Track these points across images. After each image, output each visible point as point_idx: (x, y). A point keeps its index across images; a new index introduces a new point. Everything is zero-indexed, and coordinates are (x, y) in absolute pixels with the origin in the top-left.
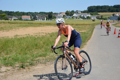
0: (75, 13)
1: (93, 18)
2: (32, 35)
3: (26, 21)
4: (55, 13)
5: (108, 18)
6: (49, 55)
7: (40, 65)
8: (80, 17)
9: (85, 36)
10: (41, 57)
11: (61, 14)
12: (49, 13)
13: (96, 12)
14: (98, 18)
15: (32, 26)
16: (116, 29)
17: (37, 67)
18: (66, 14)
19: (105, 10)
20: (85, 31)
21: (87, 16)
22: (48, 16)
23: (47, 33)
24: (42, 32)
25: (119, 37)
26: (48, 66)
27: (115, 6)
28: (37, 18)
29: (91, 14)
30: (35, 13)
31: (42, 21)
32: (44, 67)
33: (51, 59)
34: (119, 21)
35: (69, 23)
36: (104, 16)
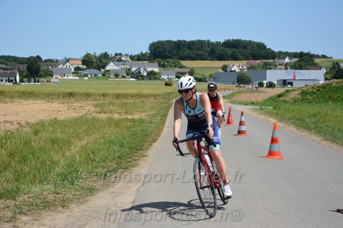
0: (113, 59)
1: (166, 77)
4: (51, 61)
5: (211, 76)
6: (28, 192)
8: (129, 73)
9: (143, 131)
11: (68, 64)
12: (29, 59)
13: (174, 58)
14: (181, 75)
16: (232, 109)
18: (84, 62)
19: (201, 53)
20: (143, 116)
21: (149, 70)
22: (27, 68)
23: (23, 123)
24: (4, 119)
25: (240, 132)
27: (228, 44)
29: (160, 66)
31: (6, 85)
33: (33, 205)
34: (241, 85)
35: (93, 91)
36: (199, 72)
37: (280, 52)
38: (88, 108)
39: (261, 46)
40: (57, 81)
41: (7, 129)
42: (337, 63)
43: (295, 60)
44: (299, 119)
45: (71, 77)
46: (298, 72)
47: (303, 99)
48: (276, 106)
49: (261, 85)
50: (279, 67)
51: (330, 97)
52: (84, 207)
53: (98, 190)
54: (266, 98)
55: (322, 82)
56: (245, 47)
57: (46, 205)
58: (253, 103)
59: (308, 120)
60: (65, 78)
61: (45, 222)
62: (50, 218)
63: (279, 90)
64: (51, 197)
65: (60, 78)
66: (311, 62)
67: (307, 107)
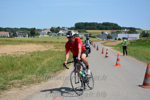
0: (61, 29)
1: (81, 36)
2: (9, 55)
3: (3, 38)
4: (39, 30)
5: (97, 36)
6: (27, 77)
7: (14, 89)
10: (16, 80)
11: (45, 31)
12: (31, 29)
13: (84, 29)
14: (86, 35)
15: (10, 43)
16: (104, 48)
17: (10, 92)
18: (51, 30)
19: (94, 27)
22: (31, 32)
23: (28, 52)
24: (21, 50)
25: (106, 57)
26: (24, 91)
27: (104, 24)
28: (17, 34)
29: (78, 32)
30: (15, 28)
31: (22, 39)
32: (18, 92)
33: (28, 82)
34: (109, 39)
35: (53, 41)
36: (93, 34)
37: (123, 27)
38: (51, 47)
39: (116, 25)
40: (41, 37)
41: (22, 54)
43: (129, 30)
45: (46, 36)
46: (129, 35)
47: (131, 45)
48: (120, 47)
49: (116, 39)
50: (123, 33)
51: (141, 44)
52: (46, 83)
54: (117, 44)
55: (138, 38)
56: (110, 25)
57: (33, 82)
58: (112, 46)
59: (132, 52)
60: (44, 36)
61: (32, 88)
62: (34, 87)
63: (121, 41)
64: (35, 79)
65: (42, 36)
66: (134, 31)
67: (132, 48)
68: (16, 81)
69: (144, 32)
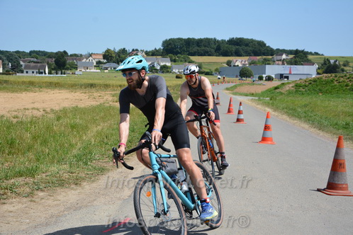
0: (130, 54)
1: (177, 71)
2: (3, 116)
4: (76, 55)
5: (216, 70)
6: (46, 171)
7: (14, 200)
10: (23, 178)
11: (90, 58)
12: (56, 53)
13: (184, 54)
15: (4, 88)
16: (232, 99)
17: (6, 207)
18: (105, 56)
19: (208, 49)
21: (162, 64)
22: (55, 61)
23: (48, 110)
24: (32, 106)
25: (238, 120)
26: (40, 204)
27: (233, 42)
28: (23, 67)
29: (171, 61)
30: (18, 52)
31: (35, 77)
32: (26, 207)
33: (49, 183)
34: (244, 79)
35: (111, 82)
36: (206, 66)
37: (278, 50)
38: (106, 98)
39: (262, 44)
40: (81, 73)
41: (34, 115)
42: (328, 59)
43: (292, 56)
44: (292, 109)
45: (93, 70)
46: (293, 67)
47: (296, 91)
48: (272, 97)
49: (261, 78)
50: (277, 62)
51: (320, 90)
52: (94, 185)
53: (108, 170)
54: (264, 90)
55: (313, 76)
56: (247, 45)
57: (62, 183)
58: (253, 94)
59: (300, 110)
60: (88, 70)
61: (59, 198)
62: (64, 194)
63: (276, 83)
64: (66, 175)
65: (83, 70)
66: (305, 59)
67: (300, 98)
68: (20, 180)
69: (327, 61)
